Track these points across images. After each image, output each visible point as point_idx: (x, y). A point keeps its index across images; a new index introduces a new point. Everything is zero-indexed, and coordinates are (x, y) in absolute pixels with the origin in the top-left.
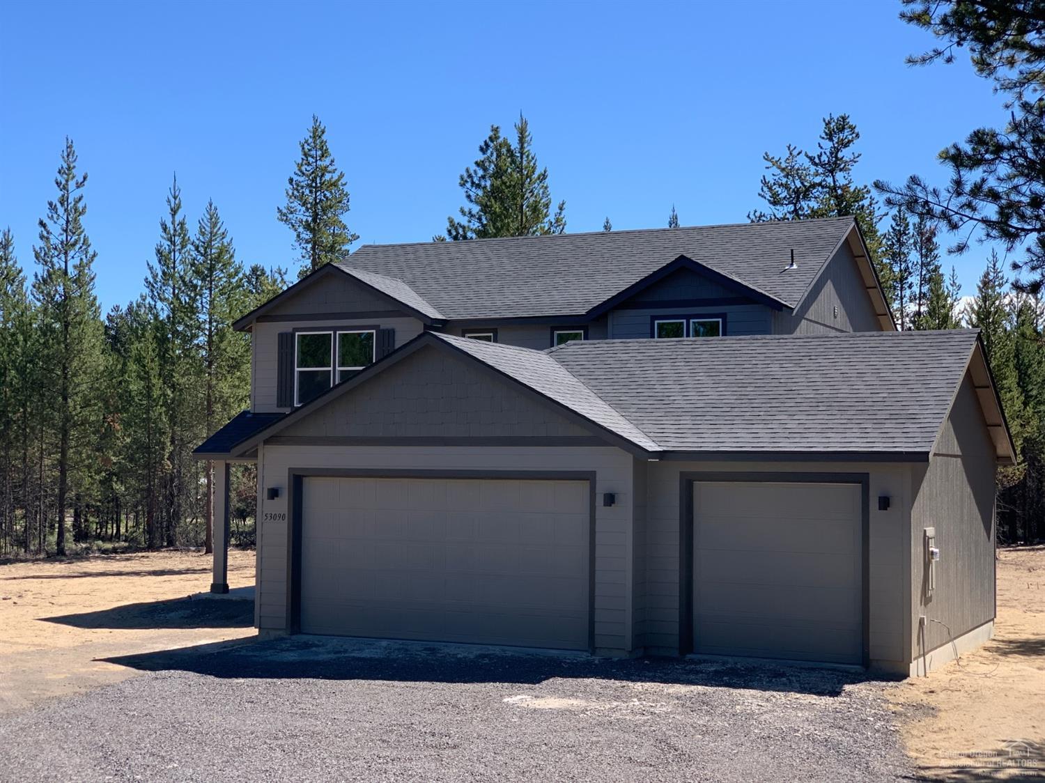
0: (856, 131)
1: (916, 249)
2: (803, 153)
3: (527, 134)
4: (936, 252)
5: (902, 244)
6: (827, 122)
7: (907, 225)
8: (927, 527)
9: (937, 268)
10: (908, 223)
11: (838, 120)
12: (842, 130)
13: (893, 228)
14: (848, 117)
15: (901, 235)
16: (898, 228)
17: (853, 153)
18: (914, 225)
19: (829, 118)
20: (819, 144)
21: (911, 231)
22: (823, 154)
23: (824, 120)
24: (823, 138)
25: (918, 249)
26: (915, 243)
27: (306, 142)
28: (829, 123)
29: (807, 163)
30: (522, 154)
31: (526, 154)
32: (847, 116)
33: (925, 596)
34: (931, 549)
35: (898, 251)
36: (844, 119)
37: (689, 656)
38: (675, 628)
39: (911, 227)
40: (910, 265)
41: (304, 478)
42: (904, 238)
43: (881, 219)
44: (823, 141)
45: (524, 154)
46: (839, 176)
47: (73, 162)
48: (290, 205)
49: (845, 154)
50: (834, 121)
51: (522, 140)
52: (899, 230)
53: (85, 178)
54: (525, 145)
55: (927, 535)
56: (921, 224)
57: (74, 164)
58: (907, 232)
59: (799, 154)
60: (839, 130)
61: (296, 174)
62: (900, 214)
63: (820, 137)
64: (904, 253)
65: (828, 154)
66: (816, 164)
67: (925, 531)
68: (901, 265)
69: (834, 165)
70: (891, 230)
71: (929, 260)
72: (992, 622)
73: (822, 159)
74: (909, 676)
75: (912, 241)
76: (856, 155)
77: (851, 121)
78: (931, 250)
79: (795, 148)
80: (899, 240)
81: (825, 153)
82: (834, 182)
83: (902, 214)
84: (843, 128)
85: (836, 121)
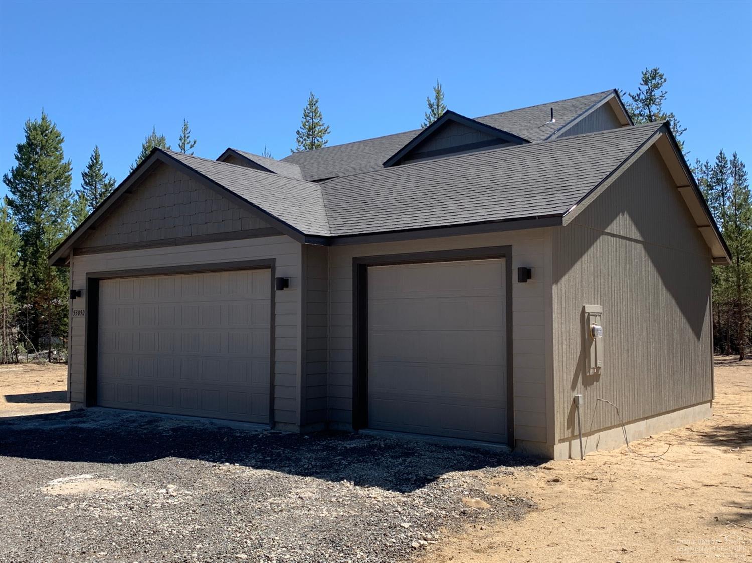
0: (664, 77)
1: (732, 176)
2: (627, 93)
3: (441, 93)
4: (745, 177)
5: (723, 174)
6: (644, 73)
7: (727, 162)
8: (588, 303)
9: (747, 187)
10: (727, 160)
11: (652, 71)
12: (654, 78)
13: (717, 164)
14: (659, 69)
15: (722, 168)
16: (720, 164)
17: (662, 91)
18: (731, 161)
19: (645, 71)
20: (639, 88)
21: (729, 165)
22: (641, 93)
23: (642, 73)
24: (642, 84)
25: (734, 175)
26: (732, 173)
27: (307, 108)
28: (646, 74)
29: (630, 100)
30: (438, 106)
31: (441, 106)
32: (657, 68)
33: (584, 373)
34: (592, 326)
35: (721, 178)
36: (655, 70)
37: (361, 431)
38: (349, 405)
39: (729, 162)
40: (728, 186)
41: (101, 282)
42: (724, 170)
43: (682, 133)
44: (642, 86)
45: (440, 106)
46: (654, 109)
47: (188, 133)
48: (298, 147)
49: (657, 93)
50: (649, 73)
51: (437, 98)
52: (722, 165)
53: (195, 143)
54: (440, 100)
55: (586, 311)
56: (735, 160)
57: (189, 135)
58: (726, 166)
59: (624, 94)
60: (652, 78)
61: (301, 128)
62: (721, 156)
63: (640, 84)
64: (724, 179)
65: (645, 93)
66: (636, 101)
67: (584, 307)
68: (723, 186)
69: (649, 101)
70: (716, 165)
71: (741, 182)
72: (709, 404)
73: (641, 97)
74: (553, 459)
75: (730, 171)
76: (664, 92)
77: (660, 72)
78: (743, 176)
79: (621, 91)
80: (721, 172)
81: (643, 93)
82: (650, 112)
83: (723, 155)
84: (655, 76)
85: (650, 72)
